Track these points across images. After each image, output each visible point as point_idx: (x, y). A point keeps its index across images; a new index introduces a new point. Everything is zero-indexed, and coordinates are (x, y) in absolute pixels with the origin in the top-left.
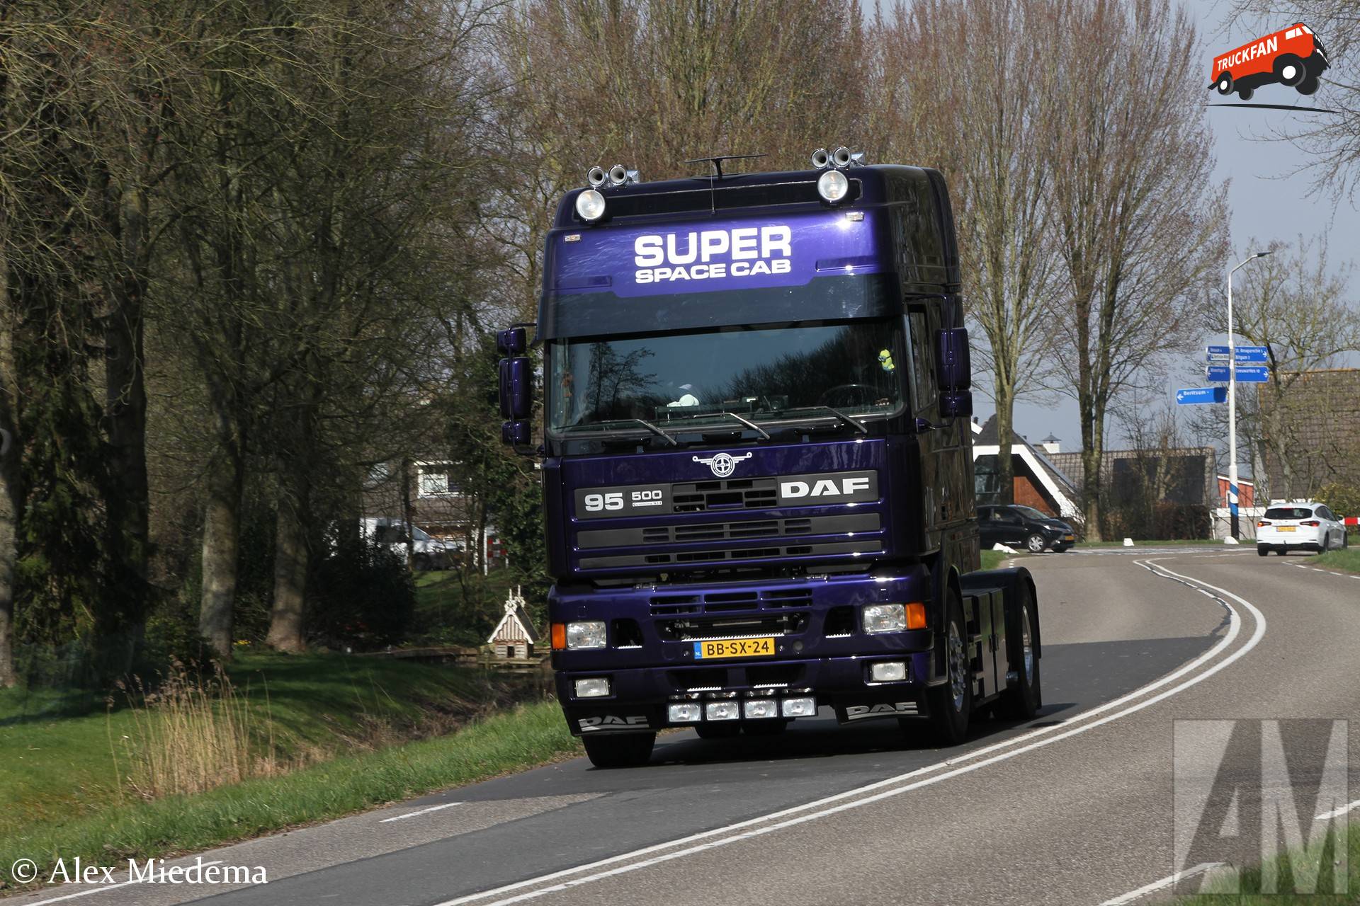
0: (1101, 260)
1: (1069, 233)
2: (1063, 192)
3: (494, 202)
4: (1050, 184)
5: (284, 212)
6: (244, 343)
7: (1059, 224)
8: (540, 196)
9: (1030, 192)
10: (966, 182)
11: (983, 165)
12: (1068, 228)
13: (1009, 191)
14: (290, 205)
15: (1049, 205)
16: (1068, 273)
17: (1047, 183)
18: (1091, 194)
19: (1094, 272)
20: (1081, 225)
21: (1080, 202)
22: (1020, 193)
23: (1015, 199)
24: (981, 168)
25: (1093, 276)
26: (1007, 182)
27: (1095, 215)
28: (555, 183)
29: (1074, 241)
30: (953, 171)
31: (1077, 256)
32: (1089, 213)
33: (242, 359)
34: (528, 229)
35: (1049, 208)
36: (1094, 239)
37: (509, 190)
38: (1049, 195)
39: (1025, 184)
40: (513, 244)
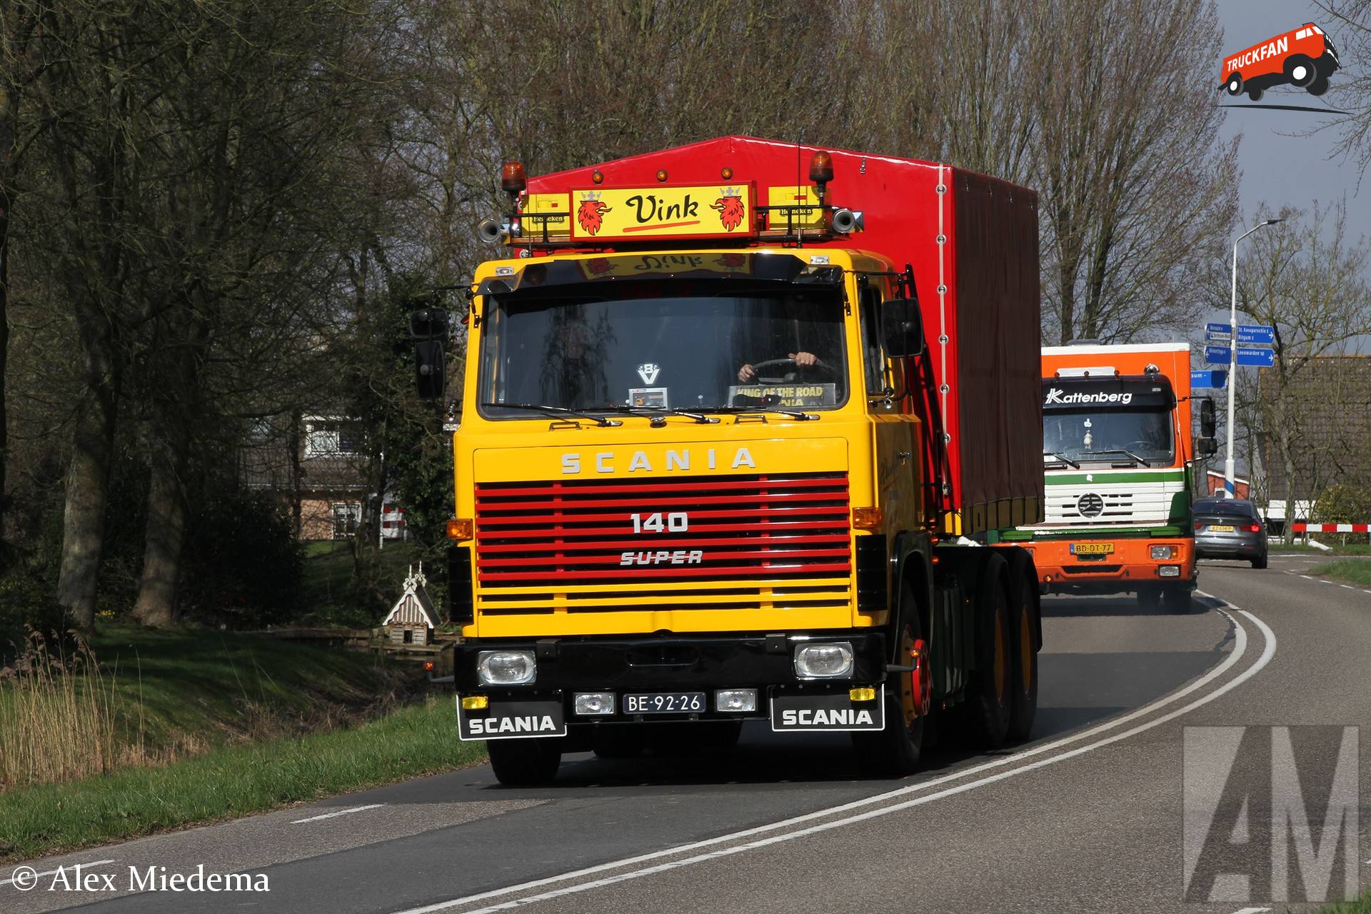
0: (1091, 220)
1: (1056, 189)
2: (1052, 142)
3: (408, 125)
4: (1037, 131)
5: (171, 122)
6: (122, 270)
7: (1047, 178)
8: (461, 119)
9: (1014, 139)
10: (943, 125)
11: (963, 107)
12: (1056, 183)
13: (991, 140)
14: (180, 115)
15: (1035, 156)
16: (1054, 234)
17: (1035, 130)
18: (1082, 145)
19: (1083, 234)
20: (1070, 179)
21: (1071, 154)
22: (1003, 140)
23: (998, 147)
24: (960, 109)
25: (1081, 239)
26: (990, 126)
27: (1086, 169)
28: (478, 106)
29: (1061, 198)
30: (929, 112)
31: (1064, 215)
32: (1080, 167)
33: (120, 289)
34: (446, 157)
35: (1035, 160)
36: (1084, 197)
37: (426, 111)
38: (1037, 143)
39: (1009, 131)
40: (429, 173)
